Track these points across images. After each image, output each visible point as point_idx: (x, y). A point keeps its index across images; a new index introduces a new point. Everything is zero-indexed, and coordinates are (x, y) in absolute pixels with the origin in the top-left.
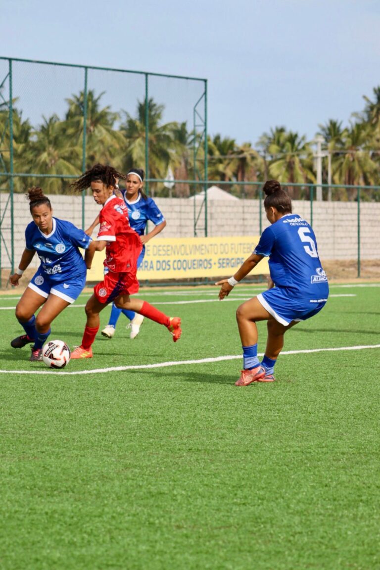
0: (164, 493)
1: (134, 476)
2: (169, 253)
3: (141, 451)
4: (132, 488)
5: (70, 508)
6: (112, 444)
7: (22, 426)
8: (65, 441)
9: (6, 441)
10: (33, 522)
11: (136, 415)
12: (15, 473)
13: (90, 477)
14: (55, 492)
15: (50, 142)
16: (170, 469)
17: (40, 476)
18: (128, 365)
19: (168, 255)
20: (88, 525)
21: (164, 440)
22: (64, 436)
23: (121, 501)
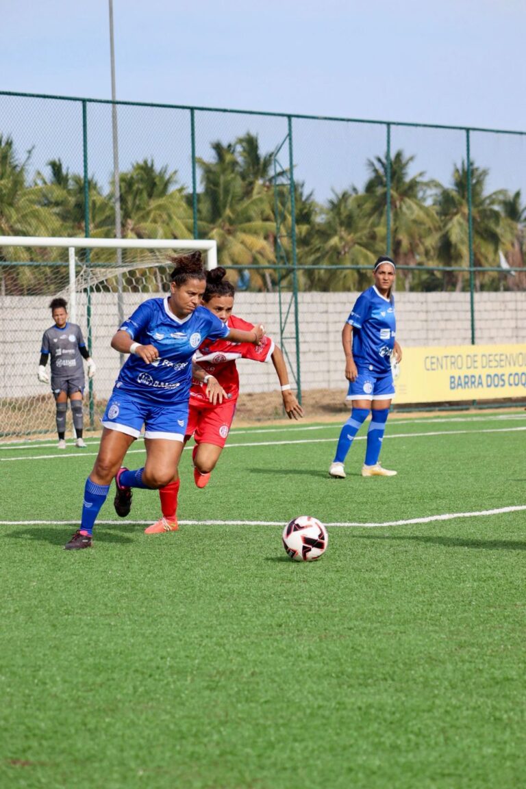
0: (512, 679)
1: (471, 657)
2: (503, 363)
3: (479, 625)
4: (469, 673)
5: (390, 701)
6: (440, 615)
7: (322, 595)
8: (379, 613)
9: (301, 616)
10: (343, 720)
11: (470, 577)
12: (316, 656)
13: (414, 660)
14: (370, 681)
15: (342, 224)
16: (519, 647)
17: (349, 660)
18: (457, 512)
19: (502, 367)
20: (414, 722)
21: (509, 609)
22: (377, 606)
23: (456, 691)
